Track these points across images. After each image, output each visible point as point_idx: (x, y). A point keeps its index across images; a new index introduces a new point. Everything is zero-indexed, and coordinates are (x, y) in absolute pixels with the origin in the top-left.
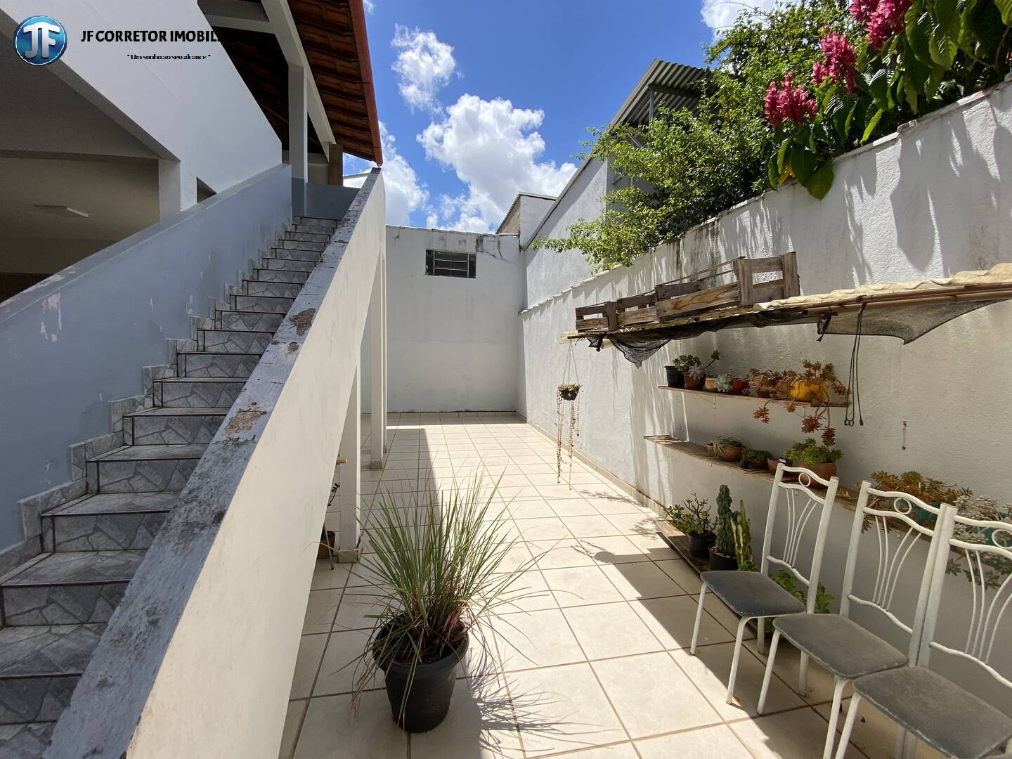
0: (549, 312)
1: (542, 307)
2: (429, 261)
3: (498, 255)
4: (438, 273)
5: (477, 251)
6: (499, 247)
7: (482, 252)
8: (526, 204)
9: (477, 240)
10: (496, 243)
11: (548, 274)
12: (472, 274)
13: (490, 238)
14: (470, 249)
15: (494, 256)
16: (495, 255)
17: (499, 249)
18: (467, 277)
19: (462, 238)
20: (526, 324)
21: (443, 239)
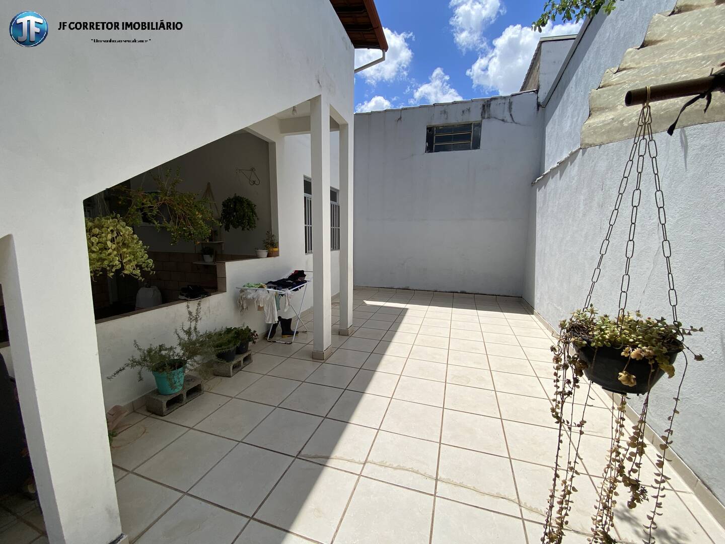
0: (573, 170)
1: (562, 165)
2: (429, 139)
3: (508, 118)
4: (439, 149)
5: (483, 118)
6: (510, 108)
7: (489, 118)
8: (548, 52)
9: (484, 106)
10: (507, 106)
11: (575, 120)
12: (476, 145)
13: (499, 101)
14: (474, 117)
15: (503, 120)
16: (505, 119)
17: (510, 111)
18: (469, 149)
19: (466, 107)
20: (540, 195)
21: (445, 112)
